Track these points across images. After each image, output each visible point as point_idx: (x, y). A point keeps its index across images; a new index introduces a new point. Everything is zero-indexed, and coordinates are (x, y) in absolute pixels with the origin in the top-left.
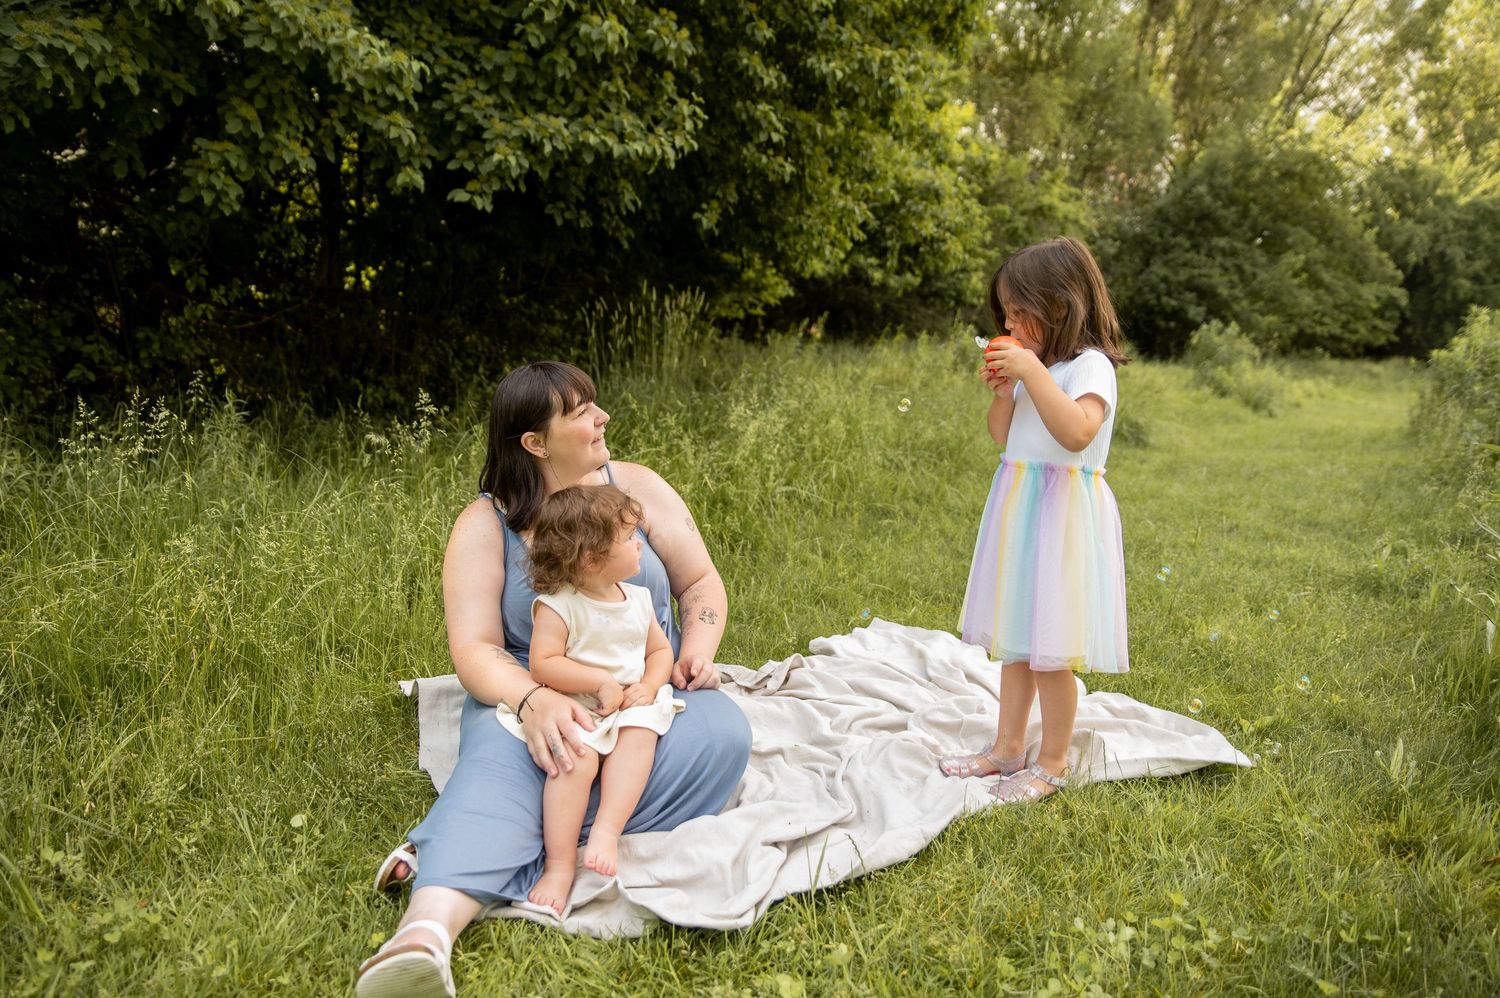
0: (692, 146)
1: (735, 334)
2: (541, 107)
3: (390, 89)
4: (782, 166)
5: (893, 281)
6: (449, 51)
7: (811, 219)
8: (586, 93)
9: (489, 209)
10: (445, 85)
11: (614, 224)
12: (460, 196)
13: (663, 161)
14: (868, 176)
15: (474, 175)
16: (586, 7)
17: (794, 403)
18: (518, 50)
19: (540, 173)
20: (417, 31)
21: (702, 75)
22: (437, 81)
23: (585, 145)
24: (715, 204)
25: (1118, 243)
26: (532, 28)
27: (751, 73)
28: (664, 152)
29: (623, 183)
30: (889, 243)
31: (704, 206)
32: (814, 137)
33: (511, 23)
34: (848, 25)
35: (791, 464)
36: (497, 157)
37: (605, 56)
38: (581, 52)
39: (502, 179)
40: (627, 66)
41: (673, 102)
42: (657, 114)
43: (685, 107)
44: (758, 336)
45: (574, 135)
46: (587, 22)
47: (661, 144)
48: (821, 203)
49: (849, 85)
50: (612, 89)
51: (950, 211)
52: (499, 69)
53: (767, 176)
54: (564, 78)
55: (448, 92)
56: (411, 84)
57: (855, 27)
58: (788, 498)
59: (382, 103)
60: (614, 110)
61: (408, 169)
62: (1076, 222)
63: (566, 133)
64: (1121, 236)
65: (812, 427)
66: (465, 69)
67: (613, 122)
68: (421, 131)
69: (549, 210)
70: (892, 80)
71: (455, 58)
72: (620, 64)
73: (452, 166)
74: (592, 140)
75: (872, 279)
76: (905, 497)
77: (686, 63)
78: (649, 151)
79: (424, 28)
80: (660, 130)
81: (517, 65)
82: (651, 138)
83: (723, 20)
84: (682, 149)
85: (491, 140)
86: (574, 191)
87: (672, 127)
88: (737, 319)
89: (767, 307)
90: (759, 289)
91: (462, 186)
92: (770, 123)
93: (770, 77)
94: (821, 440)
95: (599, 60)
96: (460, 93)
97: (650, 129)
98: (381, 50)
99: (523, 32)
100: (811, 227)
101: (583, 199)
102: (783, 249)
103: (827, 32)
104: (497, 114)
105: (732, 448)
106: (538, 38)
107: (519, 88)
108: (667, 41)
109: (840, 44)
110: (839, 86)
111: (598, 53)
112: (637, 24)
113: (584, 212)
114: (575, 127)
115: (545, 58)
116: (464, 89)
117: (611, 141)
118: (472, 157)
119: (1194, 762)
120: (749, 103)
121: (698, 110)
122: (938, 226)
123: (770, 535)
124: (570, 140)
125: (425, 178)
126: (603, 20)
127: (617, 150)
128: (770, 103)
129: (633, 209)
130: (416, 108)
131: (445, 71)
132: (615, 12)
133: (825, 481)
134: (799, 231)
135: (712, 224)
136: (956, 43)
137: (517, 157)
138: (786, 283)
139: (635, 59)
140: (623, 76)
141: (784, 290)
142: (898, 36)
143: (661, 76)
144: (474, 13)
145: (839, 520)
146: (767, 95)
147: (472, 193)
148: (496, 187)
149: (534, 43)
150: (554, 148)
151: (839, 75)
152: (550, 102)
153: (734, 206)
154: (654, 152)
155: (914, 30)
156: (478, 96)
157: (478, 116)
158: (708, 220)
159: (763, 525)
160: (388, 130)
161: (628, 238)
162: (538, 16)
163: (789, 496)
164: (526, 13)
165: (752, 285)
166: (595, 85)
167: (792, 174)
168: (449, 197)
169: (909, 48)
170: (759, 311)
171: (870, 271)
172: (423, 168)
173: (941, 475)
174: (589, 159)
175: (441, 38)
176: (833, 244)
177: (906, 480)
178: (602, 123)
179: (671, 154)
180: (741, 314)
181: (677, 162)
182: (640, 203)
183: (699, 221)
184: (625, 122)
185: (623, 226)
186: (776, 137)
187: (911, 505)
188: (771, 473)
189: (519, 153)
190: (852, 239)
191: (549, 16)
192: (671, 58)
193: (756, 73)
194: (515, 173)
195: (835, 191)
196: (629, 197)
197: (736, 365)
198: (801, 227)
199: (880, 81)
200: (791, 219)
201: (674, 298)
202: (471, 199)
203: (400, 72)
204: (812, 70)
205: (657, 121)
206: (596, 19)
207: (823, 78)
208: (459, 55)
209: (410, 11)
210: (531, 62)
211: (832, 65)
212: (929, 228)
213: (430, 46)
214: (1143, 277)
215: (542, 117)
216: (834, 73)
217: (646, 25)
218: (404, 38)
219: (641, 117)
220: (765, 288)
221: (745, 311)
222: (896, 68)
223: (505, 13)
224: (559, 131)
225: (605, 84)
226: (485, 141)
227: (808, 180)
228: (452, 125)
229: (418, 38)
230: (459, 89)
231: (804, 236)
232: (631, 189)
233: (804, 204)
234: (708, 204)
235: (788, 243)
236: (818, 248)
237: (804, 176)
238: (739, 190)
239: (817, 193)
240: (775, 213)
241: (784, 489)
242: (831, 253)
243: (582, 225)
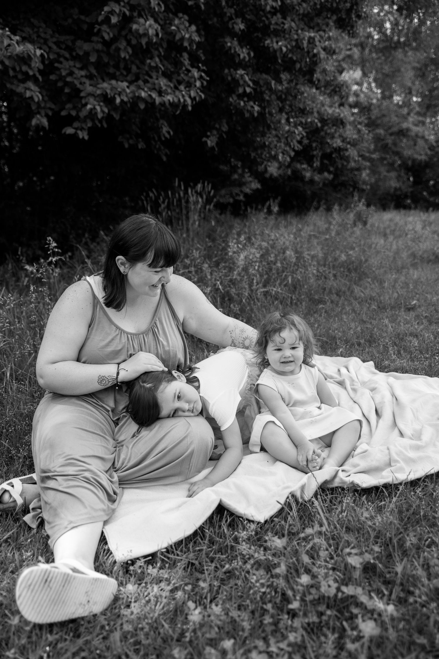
0: (200, 96)
1: (228, 212)
2: (113, 77)
3: (24, 68)
4: (252, 107)
5: (317, 178)
6: (57, 44)
7: (270, 139)
8: (138, 68)
9: (86, 138)
10: (56, 65)
11: (157, 146)
12: (70, 131)
13: (185, 106)
14: (303, 112)
15: (77, 118)
16: (135, 14)
17: (264, 244)
18: (98, 42)
19: (114, 116)
20: (37, 32)
21: (204, 55)
22: (52, 62)
23: (139, 98)
24: (215, 132)
26: (104, 27)
27: (233, 51)
28: (185, 101)
29: (161, 121)
30: (315, 153)
31: (209, 134)
32: (271, 89)
33: (91, 26)
34: (289, 19)
35: (265, 277)
36: (89, 107)
37: (147, 44)
38: (134, 42)
39: (93, 120)
40: (161, 50)
41: (189, 71)
42: (180, 78)
43: (196, 73)
44: (242, 212)
45: (133, 92)
46: (137, 23)
47: (183, 96)
48: (275, 129)
49: (290, 56)
50: (153, 64)
51: (350, 133)
52: (87, 54)
53: (244, 115)
54: (125, 57)
55: (58, 69)
56: (36, 64)
57: (293, 20)
58: (265, 295)
59: (20, 76)
60: (154, 77)
61: (38, 116)
63: (128, 91)
65: (276, 256)
66: (67, 55)
67: (154, 84)
68: (44, 93)
69: (120, 139)
70: (315, 51)
71: (61, 48)
72: (157, 49)
73: (63, 113)
74: (143, 94)
75: (305, 177)
76: (330, 292)
77: (195, 47)
78: (176, 100)
79: (41, 30)
80: (182, 87)
81: (98, 51)
82: (177, 93)
83: (215, 20)
84: (195, 98)
85: (85, 97)
86: (134, 127)
87: (189, 85)
88: (229, 203)
89: (246, 195)
90: (241, 184)
91: (70, 125)
92: (245, 82)
93: (244, 53)
94: (282, 263)
95: (145, 47)
96: (65, 69)
97: (176, 88)
98: (18, 43)
99: (99, 30)
100: (270, 143)
101: (139, 132)
102: (255, 157)
103: (276, 24)
104: (88, 82)
105: (231, 270)
106: (108, 34)
107: (99, 65)
108: (183, 34)
109: (284, 31)
110: (285, 56)
111: (144, 41)
112: (165, 24)
113: (140, 140)
114: (133, 88)
115: (113, 47)
116: (68, 67)
117: (154, 95)
118: (74, 108)
120: (232, 70)
121: (203, 74)
122: (343, 141)
124: (131, 95)
125: (48, 121)
126: (146, 22)
127: (158, 100)
128: (244, 70)
129: (167, 136)
130: (40, 79)
131: (56, 56)
132: (152, 16)
133: (285, 286)
134: (263, 146)
135: (214, 144)
136: (352, 27)
137: (101, 106)
139: (165, 45)
140: (159, 56)
141: (255, 185)
142: (318, 24)
143: (181, 56)
144: (70, 21)
145: (294, 307)
146: (242, 65)
147: (76, 129)
148: (90, 124)
149: (106, 37)
150: (122, 101)
151: (284, 49)
152: (118, 73)
153: (225, 133)
154: (179, 100)
155: (327, 20)
156: (76, 71)
157: (76, 82)
158: (211, 142)
159: (252, 310)
160: (25, 92)
161: (166, 155)
162: (107, 20)
163: (266, 294)
164: (100, 18)
166: (143, 63)
167: (258, 111)
168: (63, 131)
169: (324, 31)
170: (241, 198)
171: (303, 173)
172: (47, 116)
173: (350, 281)
174: (142, 106)
175: (52, 37)
176: (283, 154)
177: (332, 283)
178: (149, 85)
179: (189, 101)
180: (231, 200)
181: (193, 106)
182: (172, 133)
183: (206, 142)
184: (162, 83)
185: (162, 148)
186: (248, 90)
187: (334, 297)
188: (255, 281)
189: (102, 104)
190: (294, 150)
191: (114, 20)
192: (186, 44)
193: (235, 52)
194: (100, 116)
195: (283, 121)
196: (165, 130)
197: (231, 227)
198: (264, 143)
199: (308, 52)
200: (258, 139)
201: (193, 188)
202: (76, 133)
203: (29, 56)
204: (268, 48)
205: (180, 83)
206: (142, 20)
207: (275, 51)
208: (63, 46)
209: (32, 20)
210: (105, 49)
211: (280, 43)
212: (338, 143)
213: (46, 41)
215: (114, 82)
216: (281, 49)
217: (171, 24)
218: (30, 36)
219: (170, 81)
220: (244, 184)
221: (234, 198)
222: (317, 43)
223: (88, 20)
224: (124, 90)
225: (148, 61)
226: (82, 98)
227: (267, 115)
228: (62, 89)
229: (39, 36)
230: (65, 67)
231: (266, 149)
232: (166, 124)
233: (266, 130)
234: (211, 132)
235: (257, 154)
236: (275, 155)
237: (265, 113)
238: (228, 123)
239: (273, 123)
240: (249, 136)
241: (262, 290)
242: (283, 158)
243: (140, 147)
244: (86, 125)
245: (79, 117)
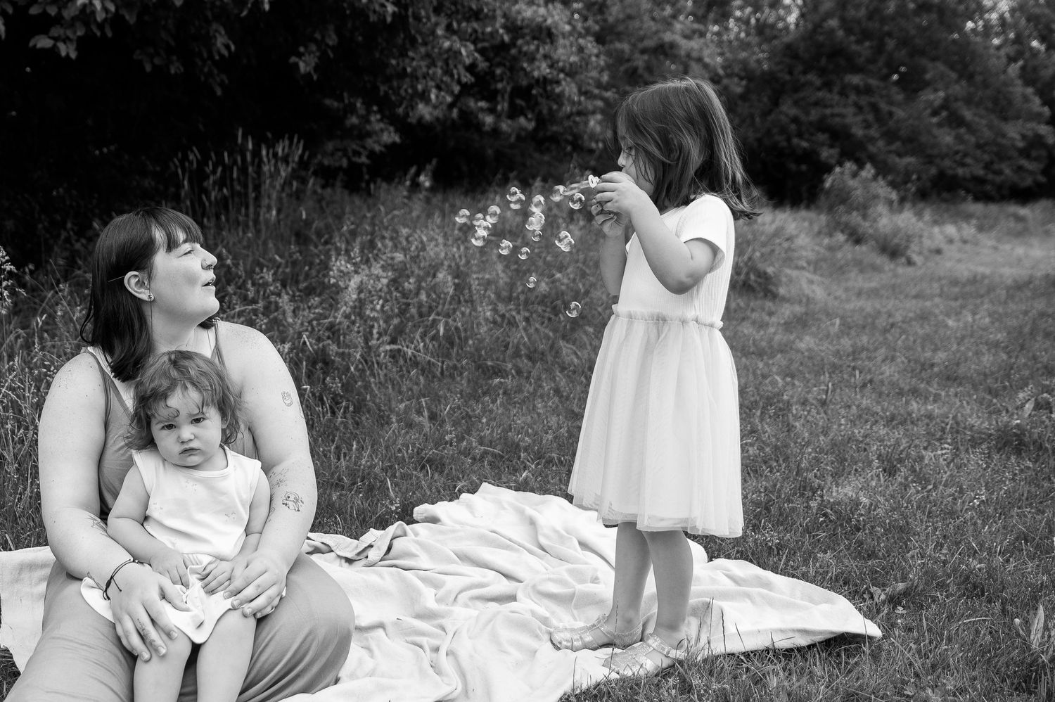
1: (338, 184)
4: (383, 6)
5: (506, 126)
7: (415, 62)
9: (73, 55)
11: (206, 70)
12: (43, 42)
15: (58, 20)
17: (399, 256)
19: (127, 17)
24: (313, 47)
25: (744, 83)
29: (215, 26)
30: (500, 86)
31: (302, 49)
35: (396, 321)
36: (81, 1)
39: (87, 25)
44: (363, 185)
48: (425, 44)
53: (368, 17)
58: (393, 357)
62: (700, 60)
64: (748, 75)
65: (420, 280)
69: (137, 55)
73: (34, 10)
75: (484, 124)
76: (517, 354)
86: (163, 35)
91: (45, 31)
94: (428, 296)
101: (173, 43)
102: (386, 93)
105: (333, 305)
113: (174, 58)
118: (55, 1)
119: (820, 633)
123: (374, 396)
129: (225, 53)
133: (432, 339)
134: (403, 74)
135: (311, 68)
137: (102, 1)
138: (392, 129)
141: (390, 136)
145: (447, 380)
147: (56, 39)
148: (81, 32)
153: (334, 49)
158: (305, 65)
159: (367, 386)
161: (221, 84)
163: (394, 355)
165: (355, 132)
167: (394, 14)
168: (31, 44)
170: (363, 159)
171: (481, 116)
173: (555, 331)
176: (439, 88)
177: (519, 336)
180: (344, 163)
181: (272, 3)
182: (233, 48)
183: (296, 65)
185: (216, 72)
187: (524, 363)
188: (375, 331)
190: (459, 82)
194: (100, 17)
195: (440, 32)
196: (221, 41)
197: (339, 218)
198: (405, 69)
200: (394, 62)
201: (271, 146)
202: (55, 46)
212: (542, 69)
214: (772, 117)
221: (349, 159)
227: (411, 20)
231: (408, 80)
232: (223, 32)
233: (408, 46)
234: (306, 47)
235: (391, 88)
236: (424, 92)
237: (407, 16)
238: (338, 32)
239: (421, 33)
240: (377, 55)
241: (388, 348)
242: (437, 97)
243: (173, 71)
244: (75, 32)
245: (63, 18)
